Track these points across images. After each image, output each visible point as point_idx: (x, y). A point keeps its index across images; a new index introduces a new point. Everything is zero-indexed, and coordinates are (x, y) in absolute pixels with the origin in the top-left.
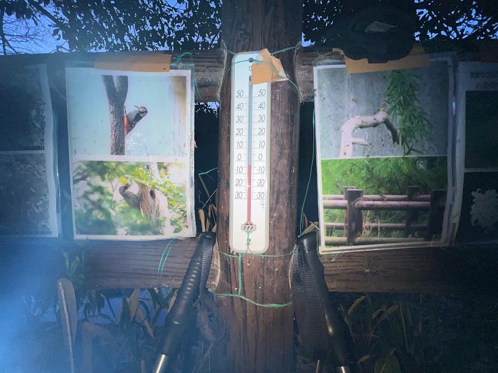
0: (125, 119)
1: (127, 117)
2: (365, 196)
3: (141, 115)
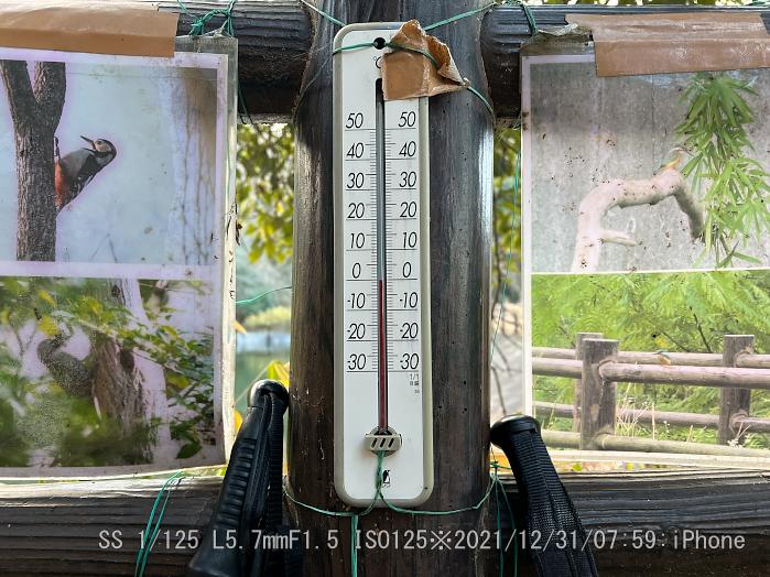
0: (58, 169)
1: (62, 165)
2: (621, 353)
3: (99, 159)
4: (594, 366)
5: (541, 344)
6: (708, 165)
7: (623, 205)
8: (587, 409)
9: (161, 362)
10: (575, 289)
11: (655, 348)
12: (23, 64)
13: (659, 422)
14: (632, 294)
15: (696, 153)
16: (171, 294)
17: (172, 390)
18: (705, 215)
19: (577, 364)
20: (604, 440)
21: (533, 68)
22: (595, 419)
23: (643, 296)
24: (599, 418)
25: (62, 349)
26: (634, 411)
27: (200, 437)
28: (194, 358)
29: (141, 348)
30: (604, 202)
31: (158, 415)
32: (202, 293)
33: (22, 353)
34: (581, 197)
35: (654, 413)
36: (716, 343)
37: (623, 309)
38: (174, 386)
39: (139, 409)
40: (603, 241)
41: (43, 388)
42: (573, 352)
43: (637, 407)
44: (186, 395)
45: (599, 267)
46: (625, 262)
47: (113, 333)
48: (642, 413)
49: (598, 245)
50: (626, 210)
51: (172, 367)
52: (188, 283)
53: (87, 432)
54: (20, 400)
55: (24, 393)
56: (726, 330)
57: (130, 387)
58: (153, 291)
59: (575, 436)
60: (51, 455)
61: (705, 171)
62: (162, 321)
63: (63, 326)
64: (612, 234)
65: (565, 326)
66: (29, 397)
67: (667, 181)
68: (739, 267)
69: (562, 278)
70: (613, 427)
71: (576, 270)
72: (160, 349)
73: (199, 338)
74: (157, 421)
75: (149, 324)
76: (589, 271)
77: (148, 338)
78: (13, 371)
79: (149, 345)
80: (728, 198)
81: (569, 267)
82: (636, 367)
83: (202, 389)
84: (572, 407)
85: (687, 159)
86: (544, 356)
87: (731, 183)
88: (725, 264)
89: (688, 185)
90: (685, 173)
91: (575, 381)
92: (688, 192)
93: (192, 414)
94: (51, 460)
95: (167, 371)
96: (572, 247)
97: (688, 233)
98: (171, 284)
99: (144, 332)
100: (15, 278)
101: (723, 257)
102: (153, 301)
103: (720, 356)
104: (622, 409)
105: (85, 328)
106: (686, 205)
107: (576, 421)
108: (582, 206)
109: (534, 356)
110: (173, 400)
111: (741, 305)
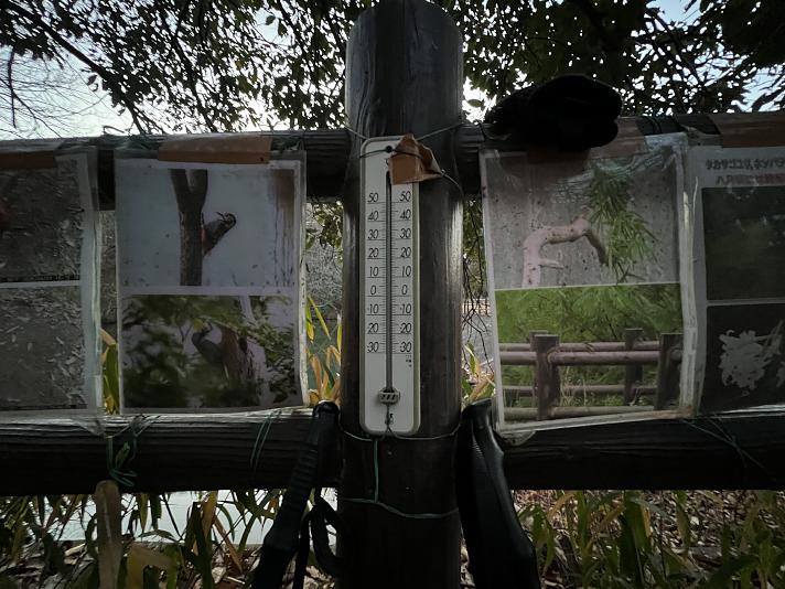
0: (203, 232)
1: (206, 230)
2: (561, 345)
3: (227, 225)
4: (544, 355)
5: (506, 342)
6: (607, 217)
7: (553, 242)
8: (542, 390)
9: (263, 345)
10: (527, 299)
11: (583, 339)
12: (184, 171)
13: (588, 393)
14: (564, 303)
15: (598, 208)
16: (268, 304)
17: (269, 362)
18: (607, 248)
19: (532, 354)
20: (555, 410)
21: (487, 160)
22: (547, 395)
23: (572, 304)
24: (550, 395)
25: (207, 338)
26: (573, 387)
27: (287, 390)
28: (281, 343)
29: (251, 337)
30: (540, 241)
31: (261, 376)
32: (286, 304)
33: (183, 340)
34: (525, 238)
35: (585, 388)
36: (621, 334)
37: (559, 313)
38: (271, 360)
39: (251, 373)
40: (541, 266)
41: (196, 361)
42: (528, 346)
43: (575, 384)
44: (278, 365)
45: (541, 284)
46: (558, 280)
47: (235, 328)
48: (577, 388)
49: (538, 268)
50: (556, 245)
51: (269, 348)
52: (279, 298)
53: (221, 387)
54: (183, 368)
55: (184, 364)
56: (626, 326)
57: (245, 360)
58: (258, 303)
59: (533, 410)
60: (202, 400)
61: (604, 220)
62: (263, 321)
63: (206, 325)
64: (547, 261)
65: (522, 327)
66: (188, 367)
67: (580, 226)
68: (631, 283)
69: (516, 292)
70: (559, 401)
71: (525, 286)
72: (262, 338)
73: (285, 331)
74: (261, 381)
75: (256, 323)
76: (534, 287)
77: (255, 331)
78: (178, 351)
79: (256, 335)
80: (620, 237)
81: (520, 285)
82: (571, 354)
83: (287, 361)
84: (531, 388)
85: (592, 212)
86: (509, 350)
87: (622, 228)
88: (623, 280)
89: (594, 228)
90: (591, 221)
91: (532, 367)
92: (595, 233)
93: (282, 376)
94: (200, 404)
95: (267, 350)
96: (521, 271)
97: (597, 260)
98: (268, 299)
99: (253, 327)
100: (179, 296)
101: (620, 276)
102: (258, 308)
103: (623, 344)
104: (564, 388)
105: (219, 326)
106: (594, 241)
107: (534, 399)
108: (526, 244)
109: (501, 350)
110: (270, 368)
111: (634, 308)
